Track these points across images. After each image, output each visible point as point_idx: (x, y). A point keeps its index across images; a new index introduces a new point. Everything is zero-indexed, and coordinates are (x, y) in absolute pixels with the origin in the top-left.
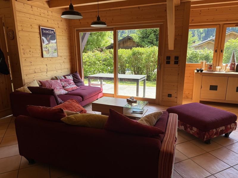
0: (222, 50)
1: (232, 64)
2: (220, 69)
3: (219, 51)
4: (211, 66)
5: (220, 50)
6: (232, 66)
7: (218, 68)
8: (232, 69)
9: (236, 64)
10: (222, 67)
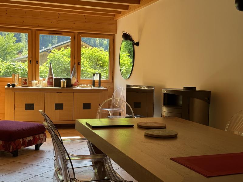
0: (37, 61)
1: (49, 78)
2: (36, 84)
3: (34, 62)
4: (26, 80)
5: (35, 60)
6: (50, 80)
7: (34, 82)
8: (50, 83)
9: (54, 78)
10: (39, 82)
